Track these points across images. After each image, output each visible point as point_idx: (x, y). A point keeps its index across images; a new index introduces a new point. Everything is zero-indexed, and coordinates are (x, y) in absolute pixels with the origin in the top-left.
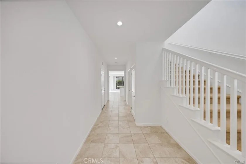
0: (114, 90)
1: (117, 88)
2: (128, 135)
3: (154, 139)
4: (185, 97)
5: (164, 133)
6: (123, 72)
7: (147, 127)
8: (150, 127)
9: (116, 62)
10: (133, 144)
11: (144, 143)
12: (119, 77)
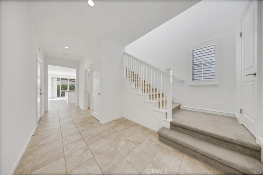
0: (52, 98)
1: (58, 95)
2: (96, 134)
3: (121, 127)
4: (139, 88)
5: (126, 121)
6: (75, 70)
7: (112, 121)
8: (115, 120)
9: (64, 54)
10: (104, 139)
11: (114, 133)
12: (62, 79)
